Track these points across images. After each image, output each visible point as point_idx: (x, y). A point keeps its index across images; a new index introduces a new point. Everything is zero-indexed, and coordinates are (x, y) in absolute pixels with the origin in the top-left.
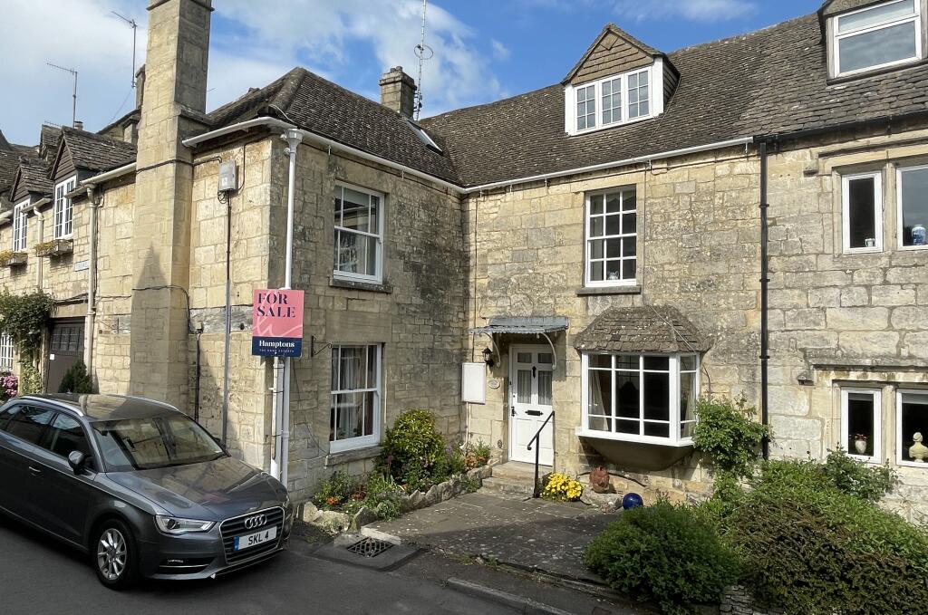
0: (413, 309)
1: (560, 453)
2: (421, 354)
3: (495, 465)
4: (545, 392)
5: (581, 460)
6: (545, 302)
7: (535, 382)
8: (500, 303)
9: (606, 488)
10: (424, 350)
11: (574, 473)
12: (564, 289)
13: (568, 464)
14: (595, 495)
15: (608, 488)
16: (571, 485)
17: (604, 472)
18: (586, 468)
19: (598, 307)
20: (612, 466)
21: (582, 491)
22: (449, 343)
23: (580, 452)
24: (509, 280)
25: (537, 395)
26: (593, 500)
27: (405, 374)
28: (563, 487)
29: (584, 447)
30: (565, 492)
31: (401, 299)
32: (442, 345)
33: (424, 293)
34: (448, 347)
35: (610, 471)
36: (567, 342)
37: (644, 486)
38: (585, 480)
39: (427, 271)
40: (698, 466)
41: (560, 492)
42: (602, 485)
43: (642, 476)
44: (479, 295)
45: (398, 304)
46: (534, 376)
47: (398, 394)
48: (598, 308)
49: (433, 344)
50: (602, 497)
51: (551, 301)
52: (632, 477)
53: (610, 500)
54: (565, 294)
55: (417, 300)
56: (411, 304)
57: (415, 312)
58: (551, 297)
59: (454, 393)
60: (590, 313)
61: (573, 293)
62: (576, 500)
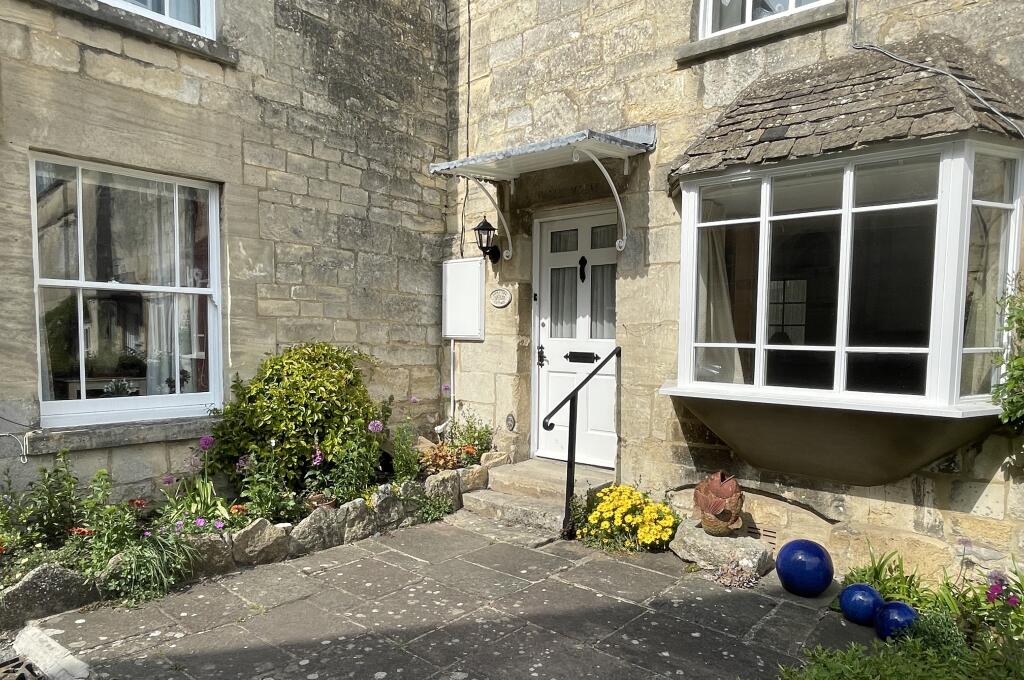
0: (307, 121)
1: (630, 441)
2: (333, 228)
3: (496, 465)
4: (604, 310)
5: (678, 456)
6: (604, 99)
7: (584, 290)
8: (512, 123)
9: (735, 524)
10: (342, 220)
11: (659, 484)
12: (646, 58)
13: (647, 465)
14: (706, 541)
15: (738, 525)
16: (649, 512)
17: (730, 484)
18: (689, 474)
19: (728, 82)
20: (749, 470)
21: (675, 527)
22: (411, 216)
23: (676, 436)
24: (531, 67)
25: (588, 318)
26: (699, 551)
27: (288, 265)
28: (629, 518)
29: (683, 425)
30: (634, 530)
31: (268, 88)
32: (394, 217)
33: (338, 91)
34: (409, 225)
35: (746, 483)
36: (651, 183)
37: (833, 522)
38: (685, 502)
39: (347, 45)
40: (999, 475)
41: (621, 530)
42: (725, 516)
43: (828, 496)
44: (475, 116)
45: (261, 100)
46: (583, 278)
47: (268, 306)
48: (729, 85)
49: (368, 210)
50: (722, 546)
51: (617, 93)
52: (803, 499)
53: (745, 553)
54: (649, 69)
55: (317, 102)
56: (300, 109)
57: (312, 129)
58: (618, 84)
59: (424, 321)
60: (709, 100)
61: (670, 62)
62: (659, 548)
